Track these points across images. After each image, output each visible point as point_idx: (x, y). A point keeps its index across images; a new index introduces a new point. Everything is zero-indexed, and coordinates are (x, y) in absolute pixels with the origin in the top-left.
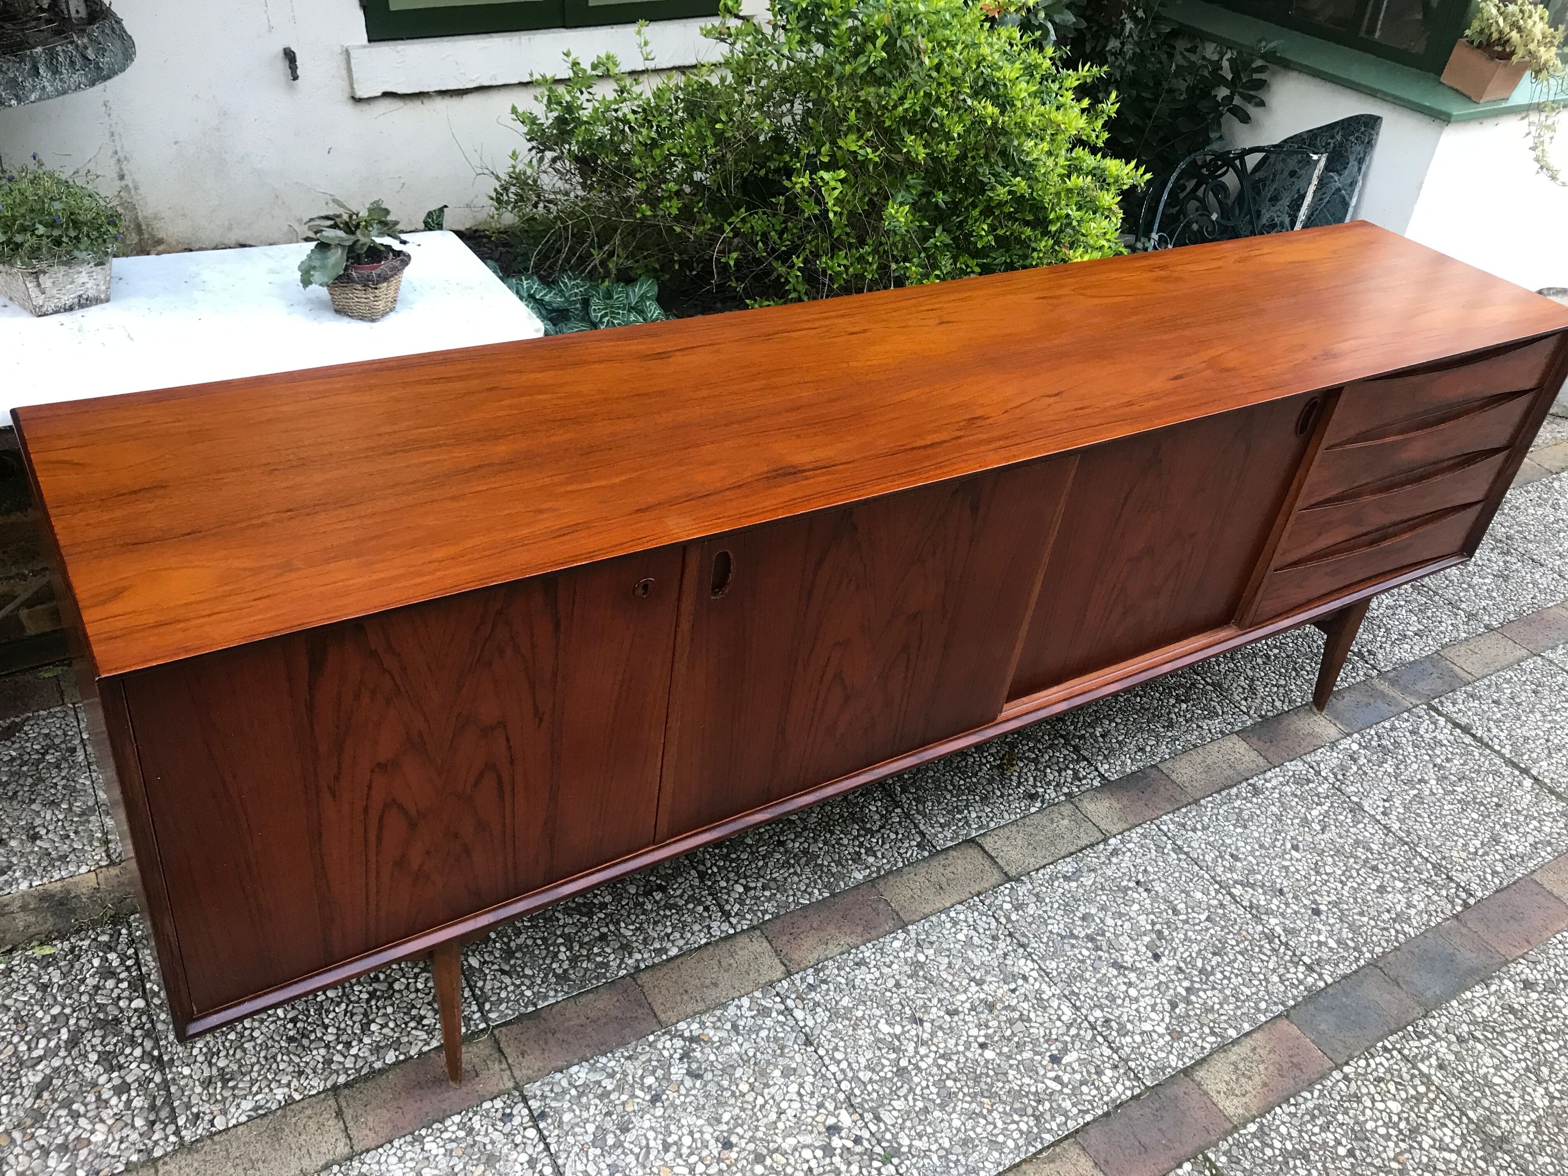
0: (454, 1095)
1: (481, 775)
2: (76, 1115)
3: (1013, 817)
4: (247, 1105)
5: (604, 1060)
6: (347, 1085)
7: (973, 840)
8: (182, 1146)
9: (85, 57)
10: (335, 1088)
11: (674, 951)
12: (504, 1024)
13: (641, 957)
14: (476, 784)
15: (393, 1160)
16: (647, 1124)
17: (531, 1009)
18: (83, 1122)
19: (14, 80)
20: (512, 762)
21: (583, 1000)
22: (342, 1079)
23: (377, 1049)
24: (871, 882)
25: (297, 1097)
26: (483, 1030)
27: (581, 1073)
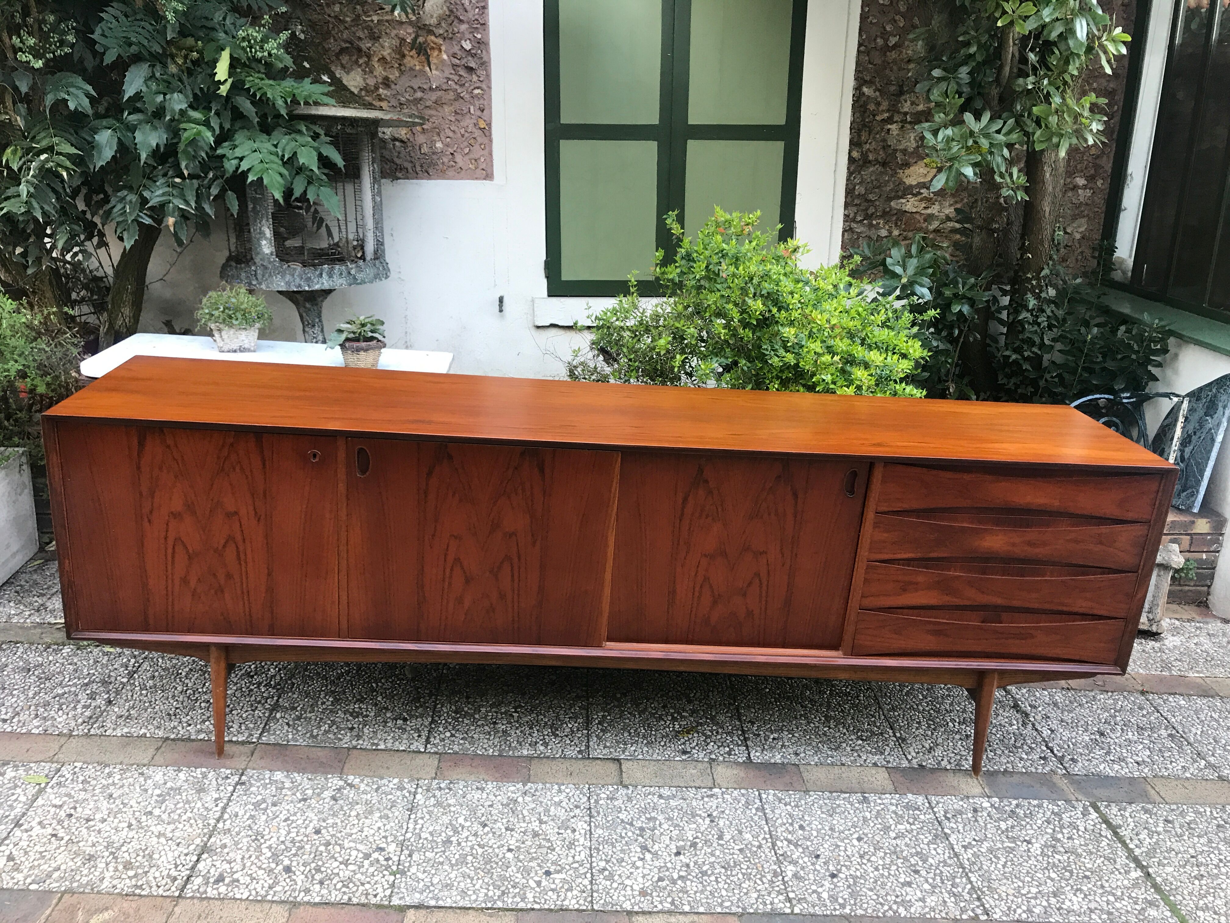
0: (214, 761)
1: (226, 542)
2: (60, 709)
3: (660, 758)
4: (126, 730)
5: (296, 775)
6: (173, 740)
7: (618, 760)
8: (87, 735)
9: (349, 273)
10: (167, 738)
11: (382, 747)
12: (267, 744)
13: (364, 743)
14: (224, 546)
15: (161, 773)
16: (287, 807)
17: (285, 743)
18: (60, 713)
19: (310, 278)
20: (244, 540)
21: (314, 749)
22: (172, 736)
23: (199, 731)
24: (530, 758)
25: (148, 735)
26: (254, 743)
27: (279, 776)
